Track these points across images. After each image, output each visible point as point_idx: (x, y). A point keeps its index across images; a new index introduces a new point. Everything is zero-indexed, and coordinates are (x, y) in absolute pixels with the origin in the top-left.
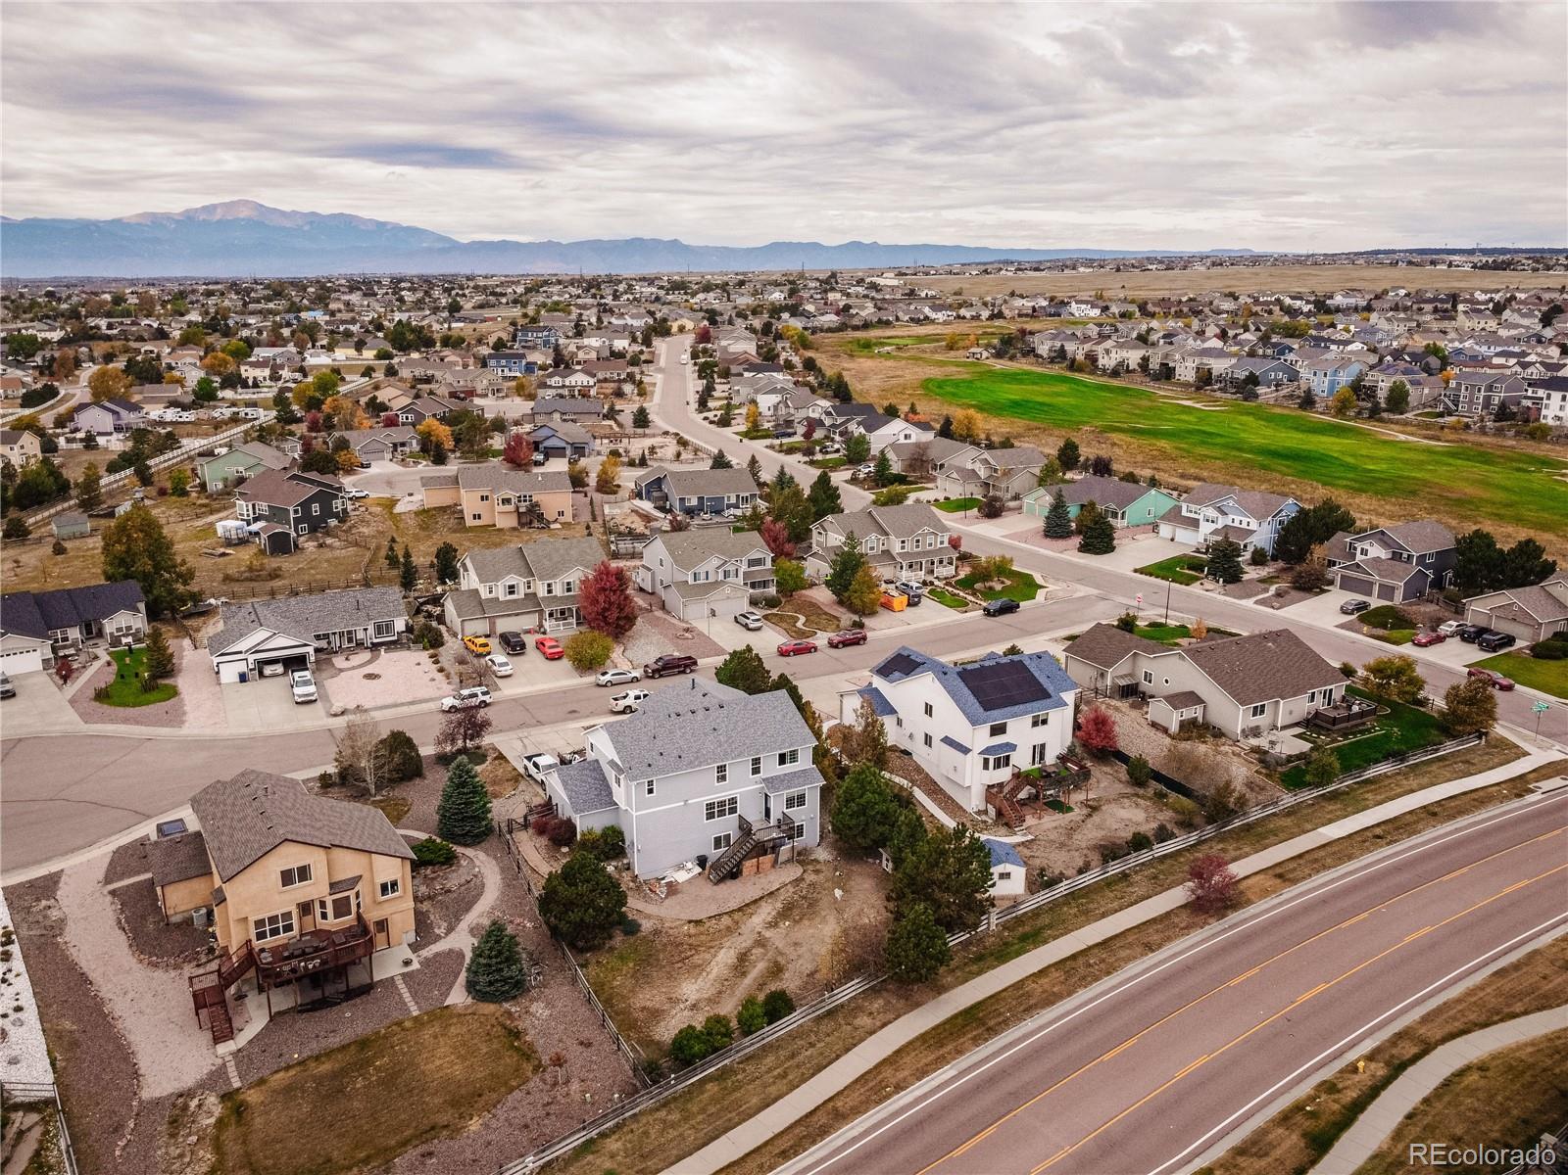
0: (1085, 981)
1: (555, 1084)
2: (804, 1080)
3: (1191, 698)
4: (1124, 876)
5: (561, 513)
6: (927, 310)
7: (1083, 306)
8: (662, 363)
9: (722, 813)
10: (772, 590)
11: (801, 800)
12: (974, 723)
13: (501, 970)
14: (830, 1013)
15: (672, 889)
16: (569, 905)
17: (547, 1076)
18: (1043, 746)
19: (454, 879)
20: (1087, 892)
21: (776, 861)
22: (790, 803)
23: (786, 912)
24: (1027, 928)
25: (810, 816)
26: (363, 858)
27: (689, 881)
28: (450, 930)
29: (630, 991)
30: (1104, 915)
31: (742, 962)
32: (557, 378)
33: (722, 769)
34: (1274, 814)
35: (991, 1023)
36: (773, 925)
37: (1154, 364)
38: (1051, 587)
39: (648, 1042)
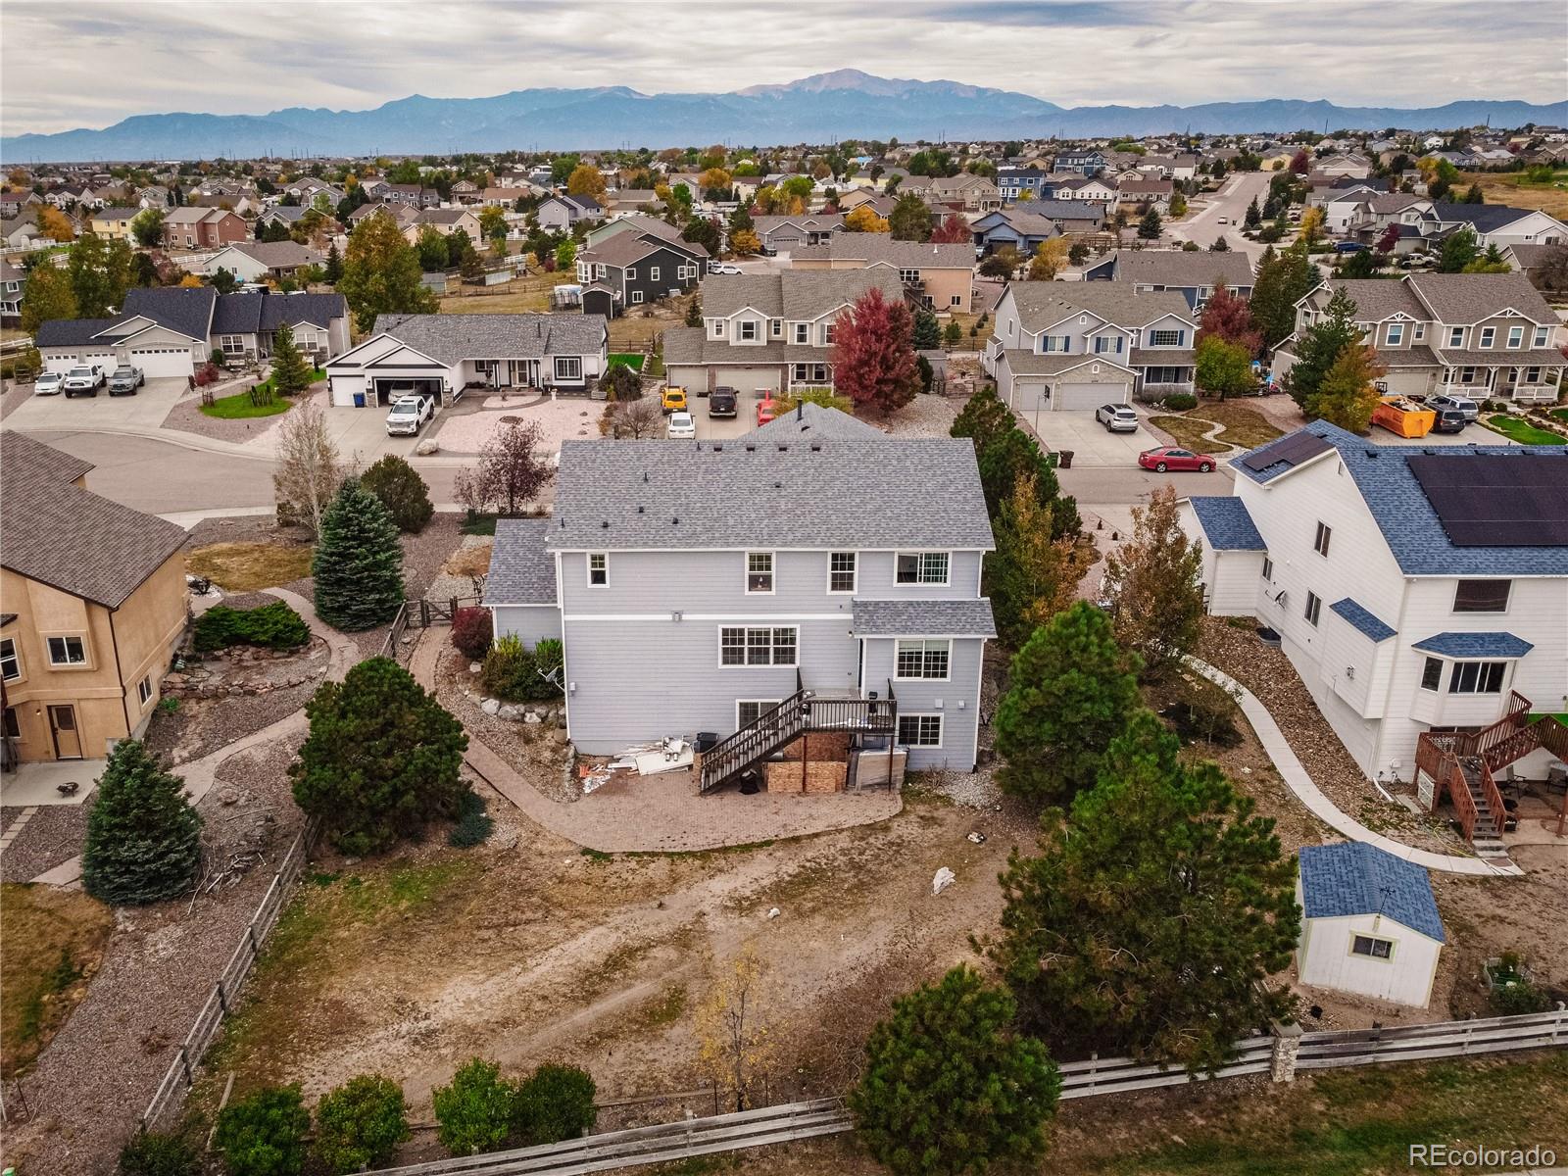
5: (957, 300)
9: (759, 656)
10: (1188, 387)
11: (936, 664)
12: (1411, 566)
13: (122, 842)
15: (623, 781)
19: (273, 675)
21: (845, 777)
23: (793, 888)
25: (956, 702)
26: (14, 583)
27: (660, 776)
28: (196, 756)
29: (349, 959)
33: (761, 562)
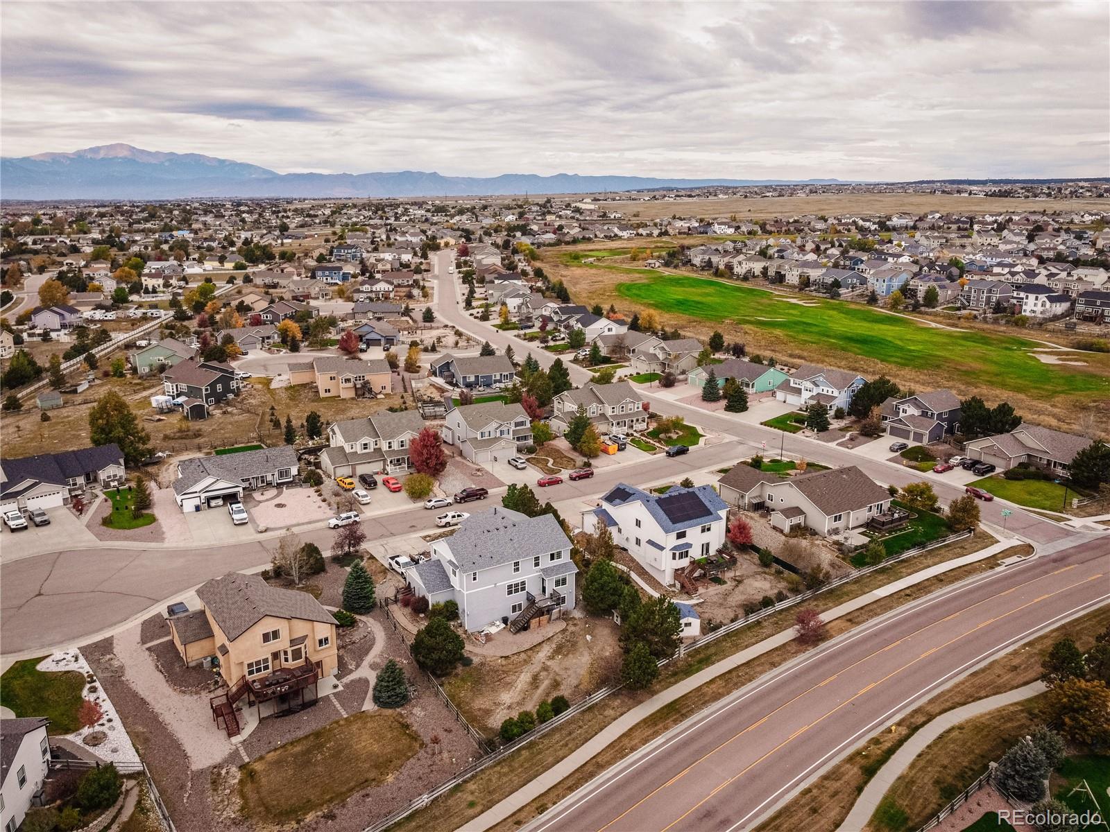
0: (737, 686)
1: (434, 754)
2: (577, 747)
3: (797, 511)
4: (758, 623)
5: (384, 388)
6: (616, 230)
7: (723, 227)
8: (436, 271)
9: (517, 591)
10: (530, 442)
11: (564, 581)
12: (667, 531)
13: (395, 689)
14: (589, 708)
15: (489, 637)
16: (431, 649)
17: (428, 750)
18: (708, 544)
19: (357, 635)
20: (737, 633)
21: (550, 619)
22: (557, 583)
23: (558, 650)
24: (702, 655)
25: (569, 591)
26: (309, 625)
27: (498, 633)
28: (358, 666)
29: (470, 699)
30: (747, 647)
31: (535, 681)
32: (367, 286)
33: (517, 564)
34: (847, 583)
35: (684, 711)
36: (551, 658)
37: (771, 272)
38: (708, 436)
39: (485, 729)
